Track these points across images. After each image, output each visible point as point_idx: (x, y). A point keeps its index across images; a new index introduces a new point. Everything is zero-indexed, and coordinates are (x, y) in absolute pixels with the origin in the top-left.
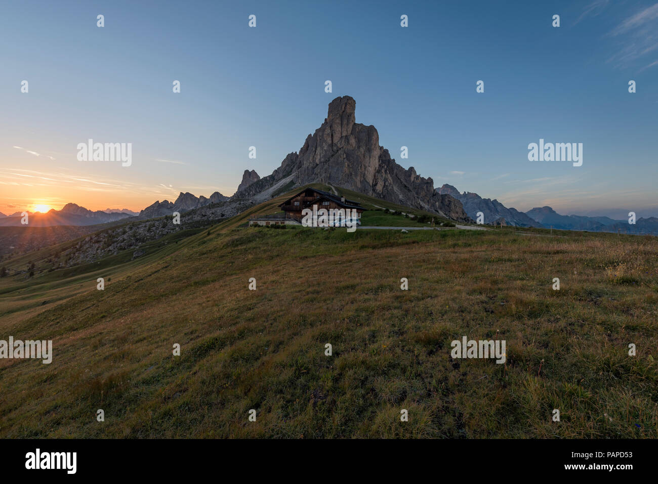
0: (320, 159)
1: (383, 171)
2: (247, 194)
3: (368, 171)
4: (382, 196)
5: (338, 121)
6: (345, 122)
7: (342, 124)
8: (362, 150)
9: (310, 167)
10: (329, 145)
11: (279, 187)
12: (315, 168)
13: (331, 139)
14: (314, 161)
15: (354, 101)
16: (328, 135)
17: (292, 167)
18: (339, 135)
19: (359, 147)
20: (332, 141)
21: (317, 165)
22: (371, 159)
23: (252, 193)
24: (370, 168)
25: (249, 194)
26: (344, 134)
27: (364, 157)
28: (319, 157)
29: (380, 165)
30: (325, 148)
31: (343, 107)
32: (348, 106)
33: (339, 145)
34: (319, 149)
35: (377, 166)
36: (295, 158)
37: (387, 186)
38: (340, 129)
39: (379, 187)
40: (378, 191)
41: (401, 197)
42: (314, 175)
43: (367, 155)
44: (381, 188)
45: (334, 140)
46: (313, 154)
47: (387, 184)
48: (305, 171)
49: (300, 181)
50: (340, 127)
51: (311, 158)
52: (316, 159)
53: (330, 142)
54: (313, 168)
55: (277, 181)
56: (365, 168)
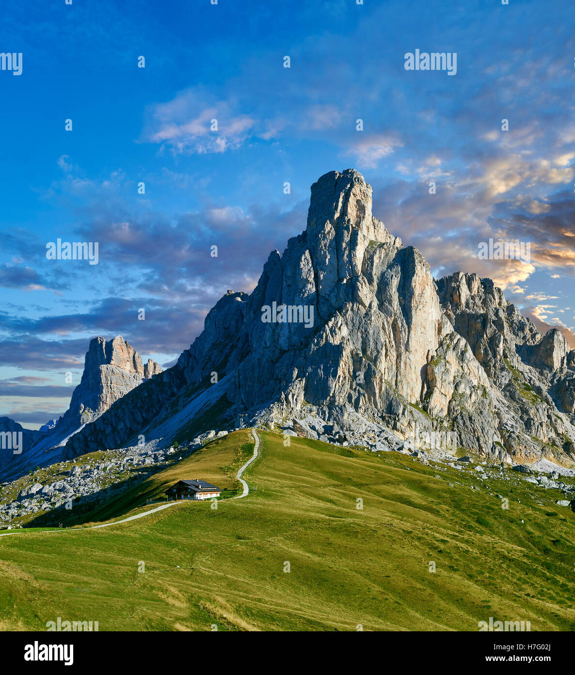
0: (289, 338)
1: (451, 356)
2: (108, 430)
3: (406, 364)
4: (446, 424)
6: (345, 244)
9: (265, 360)
10: (310, 303)
11: (192, 416)
12: (277, 361)
14: (275, 342)
16: (306, 274)
17: (227, 351)
18: (333, 277)
20: (317, 291)
21: (283, 352)
22: (412, 332)
23: (121, 426)
24: (412, 354)
25: (114, 429)
26: (345, 273)
29: (441, 344)
31: (340, 205)
33: (333, 301)
35: (433, 346)
36: (233, 323)
37: (462, 395)
38: (334, 261)
39: (439, 403)
40: (435, 412)
41: (509, 418)
42: (271, 382)
44: (445, 403)
45: (320, 288)
47: (462, 389)
49: (243, 396)
52: (279, 336)
54: (273, 362)
55: (189, 396)
56: (399, 356)
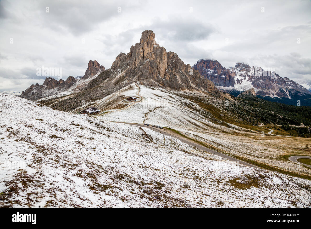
0: (138, 64)
1: (170, 69)
5: (146, 45)
6: (149, 46)
7: (148, 47)
8: (158, 60)
9: (133, 68)
10: (142, 57)
11: (118, 79)
13: (142, 54)
15: (154, 34)
16: (141, 52)
18: (147, 52)
19: (156, 58)
20: (144, 55)
21: (136, 67)
22: (163, 64)
24: (162, 69)
26: (149, 51)
27: (159, 63)
28: (137, 63)
29: (168, 66)
30: (140, 59)
32: (151, 37)
33: (147, 57)
34: (137, 59)
35: (166, 67)
37: (172, 77)
38: (147, 49)
39: (167, 78)
41: (180, 81)
42: (135, 73)
43: (161, 62)
45: (144, 54)
46: (134, 61)
48: (130, 70)
49: (128, 76)
50: (147, 48)
51: (133, 63)
53: (143, 56)
54: (135, 69)
56: (160, 69)
